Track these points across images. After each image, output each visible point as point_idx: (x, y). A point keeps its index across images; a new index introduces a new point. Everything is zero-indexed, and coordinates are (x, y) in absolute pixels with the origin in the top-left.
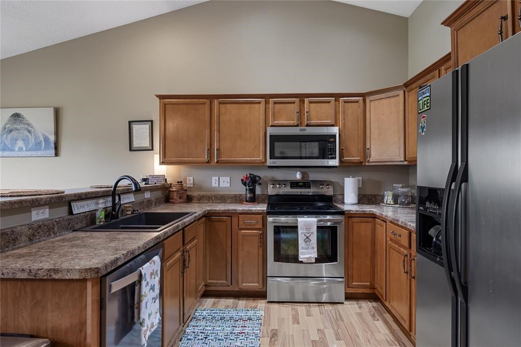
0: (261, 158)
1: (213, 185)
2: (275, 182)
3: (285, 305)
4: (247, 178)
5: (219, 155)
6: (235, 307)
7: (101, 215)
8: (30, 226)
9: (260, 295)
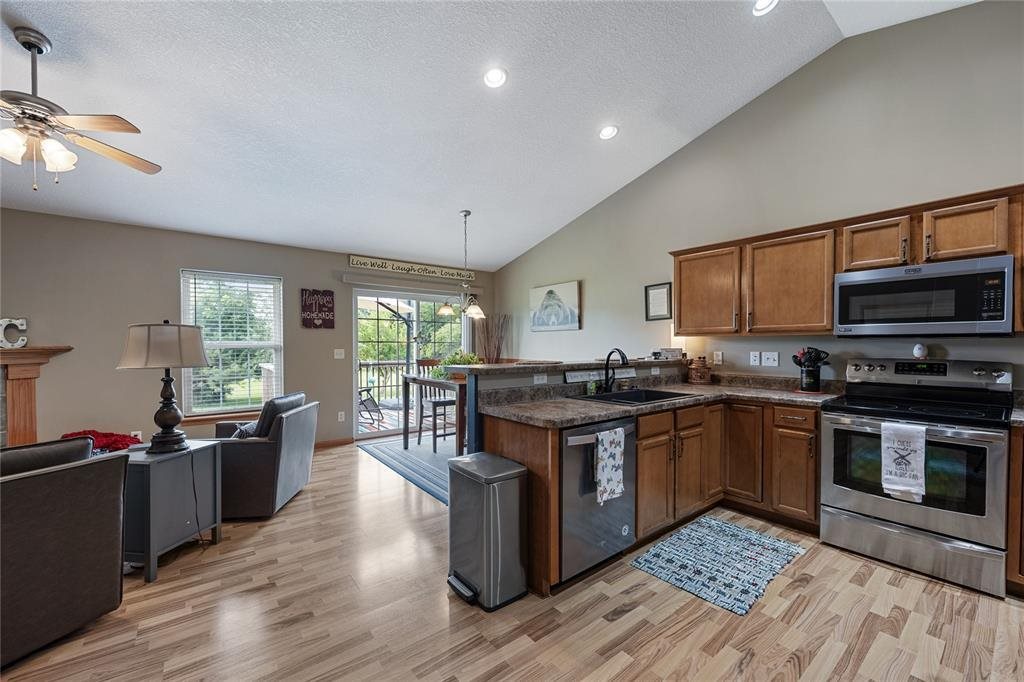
0: (825, 323)
1: (751, 364)
2: (860, 360)
3: (858, 558)
4: (804, 354)
5: (753, 321)
6: (762, 531)
7: (592, 387)
8: (532, 388)
9: (812, 530)
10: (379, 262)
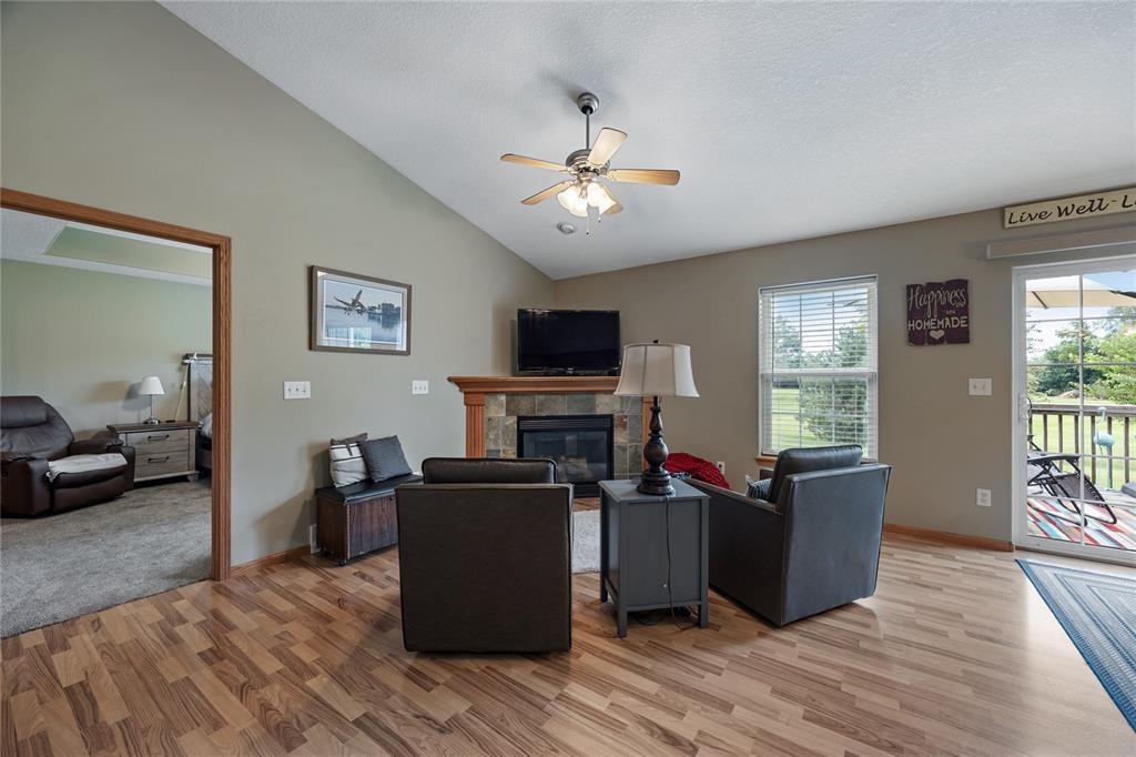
10: (1085, 202)
